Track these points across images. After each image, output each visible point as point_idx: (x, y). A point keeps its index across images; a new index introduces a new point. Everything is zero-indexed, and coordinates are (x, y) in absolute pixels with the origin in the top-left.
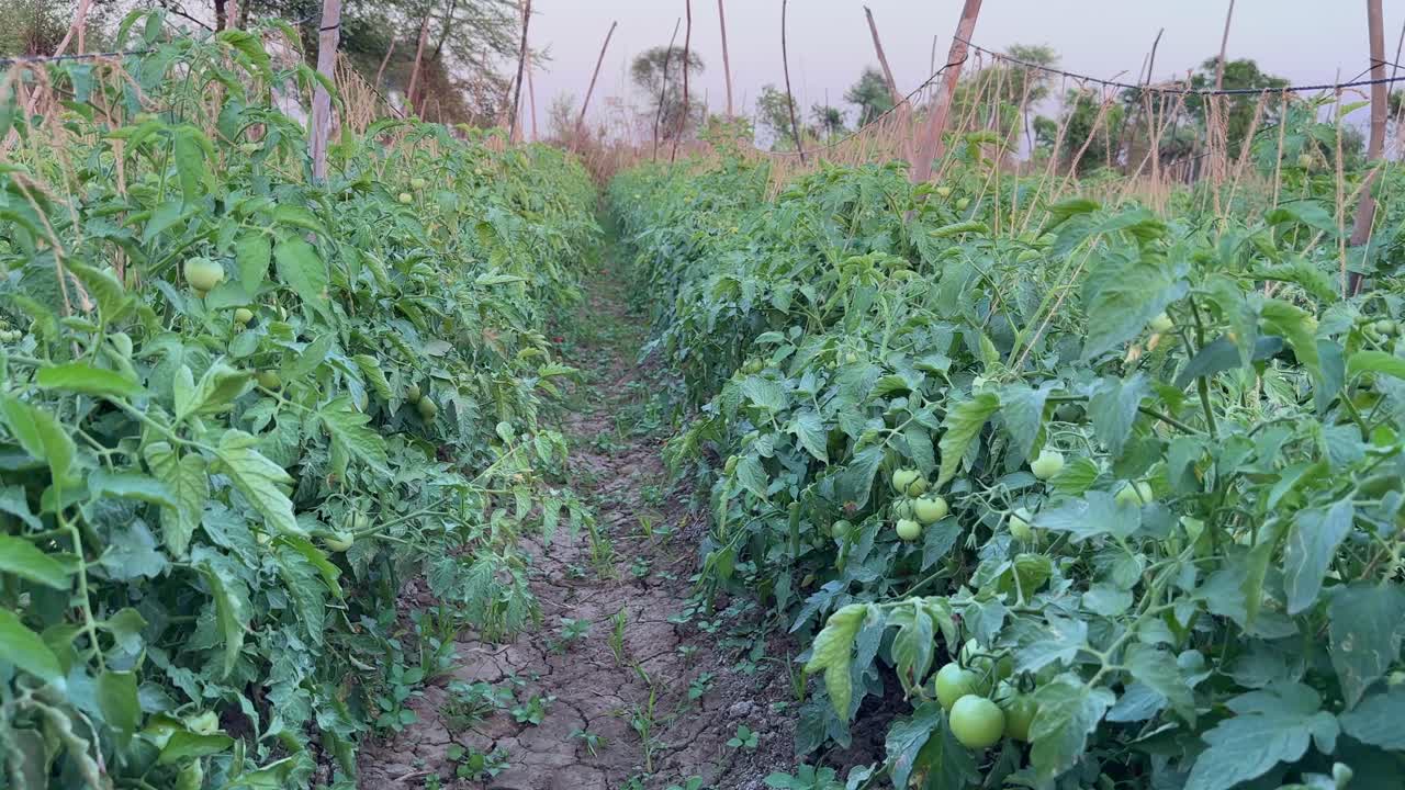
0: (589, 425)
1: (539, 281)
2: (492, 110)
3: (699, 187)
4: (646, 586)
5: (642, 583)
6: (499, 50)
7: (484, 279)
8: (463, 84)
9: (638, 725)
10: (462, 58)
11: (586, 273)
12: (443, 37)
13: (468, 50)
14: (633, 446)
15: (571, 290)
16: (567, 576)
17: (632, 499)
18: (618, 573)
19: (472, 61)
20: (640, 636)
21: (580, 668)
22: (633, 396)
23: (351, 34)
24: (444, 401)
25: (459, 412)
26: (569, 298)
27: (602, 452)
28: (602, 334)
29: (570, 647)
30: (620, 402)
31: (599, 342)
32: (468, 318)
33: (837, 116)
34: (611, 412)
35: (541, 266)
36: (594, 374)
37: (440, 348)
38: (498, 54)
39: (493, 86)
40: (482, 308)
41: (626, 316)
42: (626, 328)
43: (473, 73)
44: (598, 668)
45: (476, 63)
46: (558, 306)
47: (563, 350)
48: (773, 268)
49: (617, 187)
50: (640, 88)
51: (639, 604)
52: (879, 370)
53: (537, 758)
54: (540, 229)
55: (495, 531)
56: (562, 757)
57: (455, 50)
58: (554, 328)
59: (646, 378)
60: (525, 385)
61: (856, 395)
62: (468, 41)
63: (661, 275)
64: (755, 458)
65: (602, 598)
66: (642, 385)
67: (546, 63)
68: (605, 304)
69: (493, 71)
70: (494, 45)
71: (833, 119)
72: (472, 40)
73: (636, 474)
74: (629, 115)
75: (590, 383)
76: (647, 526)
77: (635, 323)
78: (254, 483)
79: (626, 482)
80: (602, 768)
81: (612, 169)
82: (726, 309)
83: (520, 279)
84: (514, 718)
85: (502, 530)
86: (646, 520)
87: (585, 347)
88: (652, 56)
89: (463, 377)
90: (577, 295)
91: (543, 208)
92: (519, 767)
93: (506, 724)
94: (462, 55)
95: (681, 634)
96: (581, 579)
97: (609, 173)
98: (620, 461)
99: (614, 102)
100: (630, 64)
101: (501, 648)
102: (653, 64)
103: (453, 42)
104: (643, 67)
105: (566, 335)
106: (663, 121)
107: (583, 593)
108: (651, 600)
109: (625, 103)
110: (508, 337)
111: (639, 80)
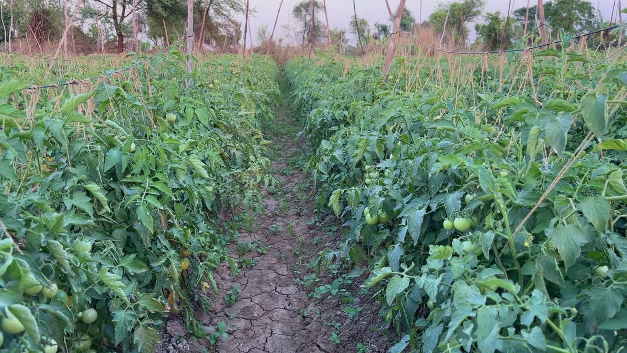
0: (279, 165)
1: (258, 111)
2: (232, 36)
3: (318, 71)
4: (300, 216)
5: (298, 215)
6: (234, 9)
7: (240, 113)
8: (220, 25)
9: (297, 253)
10: (218, 13)
11: (276, 106)
12: (210, 4)
13: (221, 10)
14: (295, 172)
15: (270, 115)
16: (273, 214)
17: (295, 189)
18: (290, 212)
19: (223, 14)
20: (297, 230)
21: (279, 239)
22: (295, 154)
23: (171, 6)
24: (232, 152)
25: (237, 156)
26: (269, 117)
27: (284, 174)
28: (283, 131)
29: (275, 234)
30: (290, 156)
31: (282, 134)
32: (238, 126)
33: (386, 28)
34: (287, 160)
35: (258, 107)
36: (280, 146)
37: (230, 136)
38: (234, 11)
39: (232, 25)
40: (242, 123)
41: (292, 124)
42: (292, 128)
43: (223, 20)
44: (284, 239)
45: (224, 15)
46: (265, 121)
47: (268, 138)
48: (334, 106)
49: (287, 68)
50: (297, 20)
51: (297, 221)
52: (359, 136)
53: (266, 262)
54: (258, 94)
55: (251, 185)
56: (274, 261)
57: (215, 10)
58: (264, 129)
59: (300, 147)
60: (256, 147)
61: (353, 144)
62: (220, 6)
63: (304, 107)
64: (324, 163)
65: (285, 220)
66: (298, 150)
67: (255, 14)
68: (284, 119)
69: (232, 19)
70: (232, 7)
71: (384, 29)
72: (223, 5)
73: (296, 181)
74: (292, 33)
75: (279, 150)
76: (300, 197)
77: (296, 126)
78: (198, 167)
79: (293, 184)
80: (286, 263)
81: (285, 59)
82: (323, 120)
83: (252, 113)
84: (258, 252)
85: (253, 185)
86: (300, 195)
87: (276, 136)
88: (302, 5)
89: (237, 145)
90: (272, 117)
91: (257, 83)
92: (260, 264)
93: (256, 254)
94: (218, 12)
95: (310, 228)
96: (278, 215)
97: (284, 61)
98: (291, 177)
99: (286, 27)
100: (292, 9)
101: (252, 234)
102: (302, 9)
103: (215, 7)
104: (297, 10)
105: (269, 132)
106: (308, 34)
107: (279, 219)
108: (301, 220)
109: (291, 27)
110: (249, 132)
111: (297, 16)
